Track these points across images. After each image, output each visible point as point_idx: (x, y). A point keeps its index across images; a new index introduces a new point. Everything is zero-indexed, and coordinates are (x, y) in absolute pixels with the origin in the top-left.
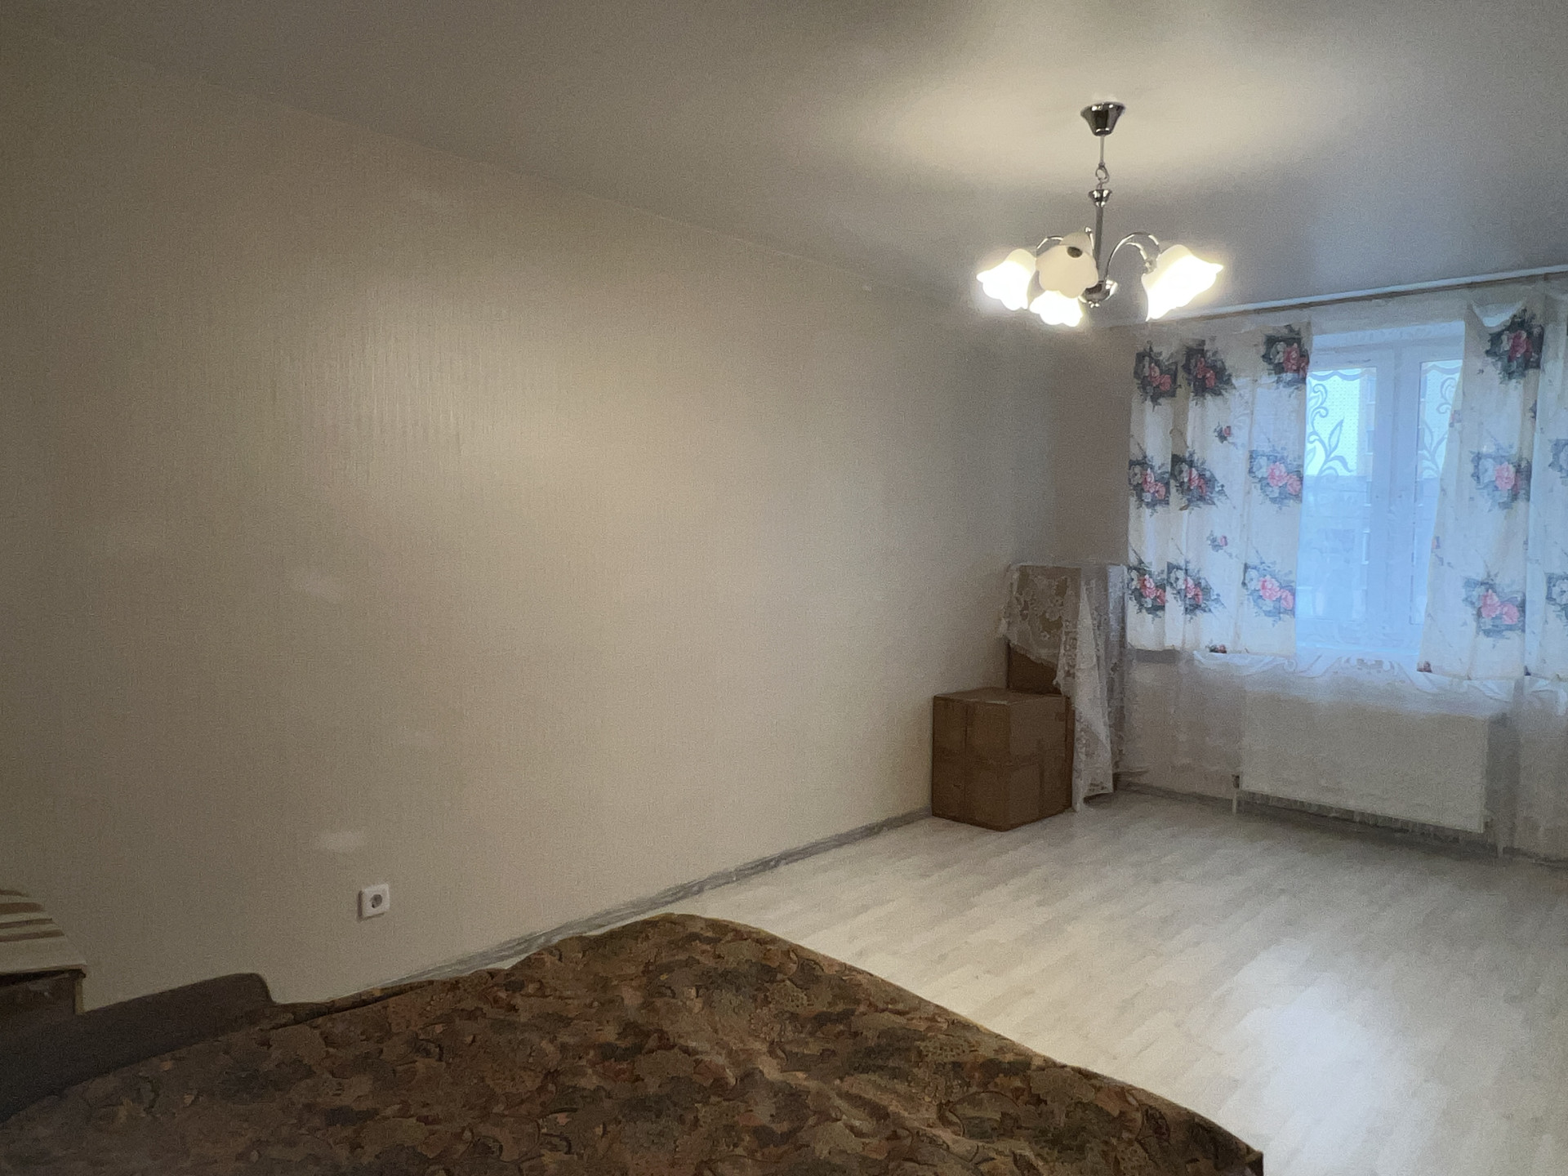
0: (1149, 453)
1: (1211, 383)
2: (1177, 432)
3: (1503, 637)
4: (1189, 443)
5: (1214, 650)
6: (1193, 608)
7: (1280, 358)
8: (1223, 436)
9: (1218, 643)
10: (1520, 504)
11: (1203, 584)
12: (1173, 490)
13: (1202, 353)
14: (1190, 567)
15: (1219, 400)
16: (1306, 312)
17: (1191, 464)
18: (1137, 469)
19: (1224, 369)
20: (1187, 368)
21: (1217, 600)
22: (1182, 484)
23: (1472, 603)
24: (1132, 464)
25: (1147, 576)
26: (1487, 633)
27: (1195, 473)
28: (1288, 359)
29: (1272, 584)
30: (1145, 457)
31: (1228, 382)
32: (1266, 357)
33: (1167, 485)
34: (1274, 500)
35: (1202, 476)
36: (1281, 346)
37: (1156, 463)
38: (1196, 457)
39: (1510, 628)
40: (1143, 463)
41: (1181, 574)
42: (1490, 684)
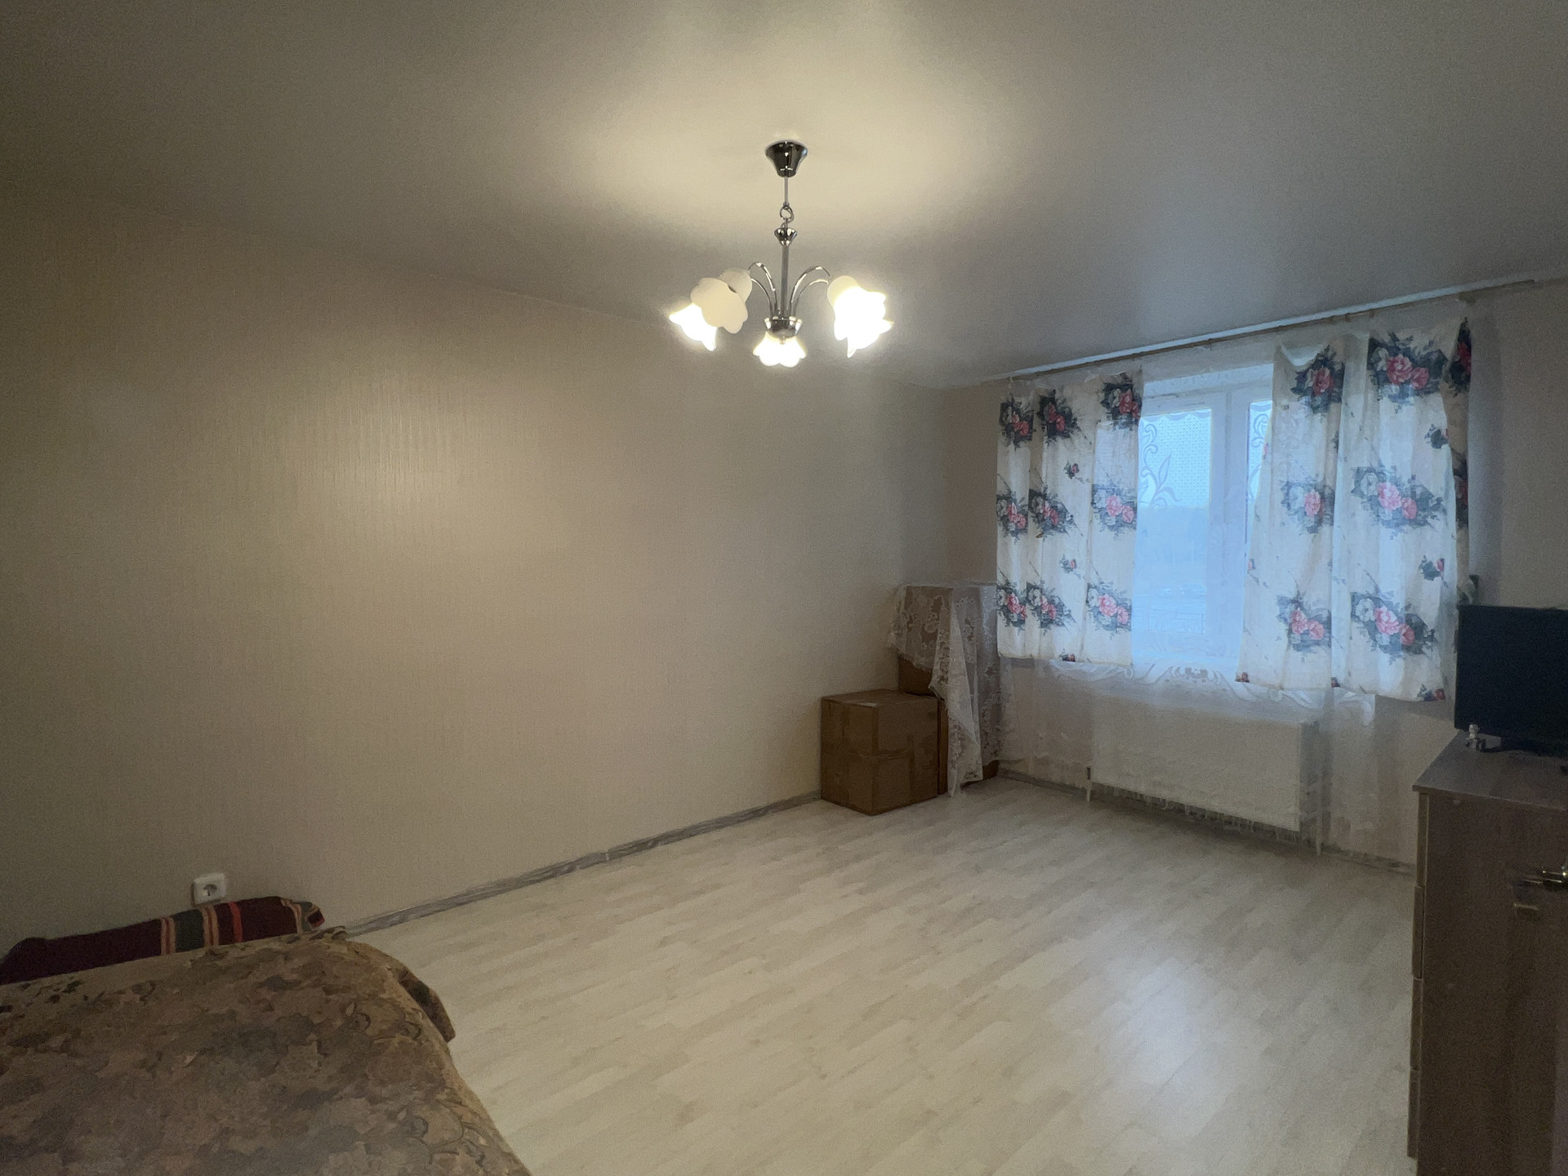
0: (1013, 489)
1: (1061, 426)
2: (1034, 470)
3: (1310, 651)
4: (1044, 480)
5: (1066, 659)
6: (1047, 623)
7: (1116, 403)
8: (1072, 471)
9: (1068, 652)
10: (1325, 528)
11: (1057, 601)
12: (1030, 520)
13: (1053, 401)
14: (1045, 587)
15: (1067, 441)
16: (1137, 362)
17: (1044, 497)
18: (1003, 503)
19: (1070, 414)
20: (1041, 414)
21: (1069, 616)
22: (1038, 515)
23: (1286, 620)
24: (999, 498)
25: (1013, 595)
26: (1297, 648)
27: (1047, 504)
28: (1123, 403)
29: (1110, 602)
30: (1010, 492)
31: (1074, 425)
32: (1105, 403)
33: (1026, 516)
34: (1111, 528)
35: (1054, 508)
36: (1117, 392)
37: (1018, 497)
38: (1048, 492)
39: (1317, 643)
40: (1008, 498)
41: (1037, 593)
42: (1303, 695)
